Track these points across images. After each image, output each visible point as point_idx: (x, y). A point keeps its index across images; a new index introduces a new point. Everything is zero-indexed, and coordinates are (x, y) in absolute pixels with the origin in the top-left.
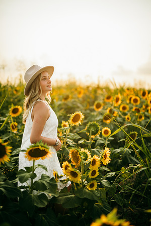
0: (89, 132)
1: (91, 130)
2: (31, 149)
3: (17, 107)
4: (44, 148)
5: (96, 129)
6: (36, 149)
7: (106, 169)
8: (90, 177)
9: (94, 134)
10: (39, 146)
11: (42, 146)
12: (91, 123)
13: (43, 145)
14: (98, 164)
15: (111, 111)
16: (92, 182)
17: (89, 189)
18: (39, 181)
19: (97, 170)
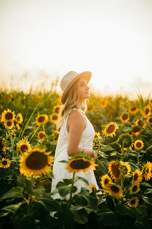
0: (122, 144)
1: (124, 141)
2: (74, 160)
4: (87, 160)
5: (129, 141)
6: (80, 160)
7: (148, 185)
8: (131, 192)
9: (126, 146)
10: (82, 157)
11: (86, 158)
12: (124, 135)
13: (86, 156)
14: (140, 179)
15: (140, 123)
16: (133, 198)
17: (130, 206)
18: (79, 195)
19: (138, 186)
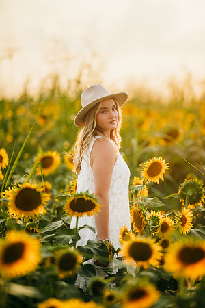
2: (73, 198)
3: (49, 154)
5: (196, 193)
6: (80, 199)
9: (193, 201)
10: (83, 195)
11: (87, 196)
12: (189, 182)
18: (85, 247)
